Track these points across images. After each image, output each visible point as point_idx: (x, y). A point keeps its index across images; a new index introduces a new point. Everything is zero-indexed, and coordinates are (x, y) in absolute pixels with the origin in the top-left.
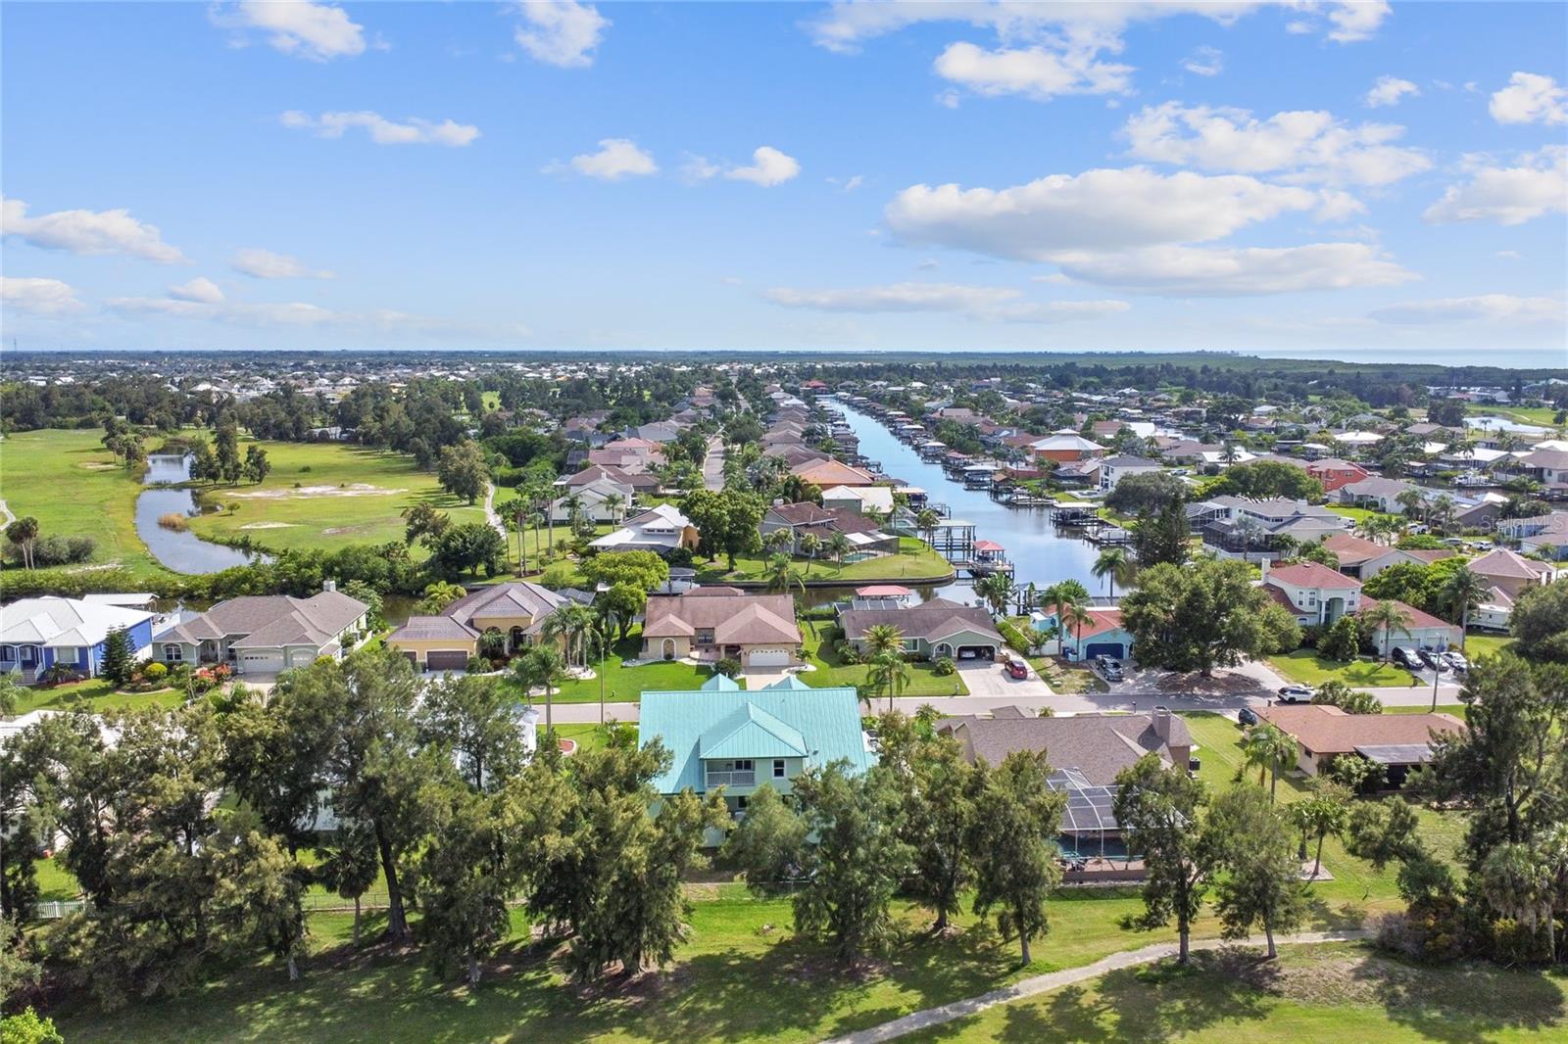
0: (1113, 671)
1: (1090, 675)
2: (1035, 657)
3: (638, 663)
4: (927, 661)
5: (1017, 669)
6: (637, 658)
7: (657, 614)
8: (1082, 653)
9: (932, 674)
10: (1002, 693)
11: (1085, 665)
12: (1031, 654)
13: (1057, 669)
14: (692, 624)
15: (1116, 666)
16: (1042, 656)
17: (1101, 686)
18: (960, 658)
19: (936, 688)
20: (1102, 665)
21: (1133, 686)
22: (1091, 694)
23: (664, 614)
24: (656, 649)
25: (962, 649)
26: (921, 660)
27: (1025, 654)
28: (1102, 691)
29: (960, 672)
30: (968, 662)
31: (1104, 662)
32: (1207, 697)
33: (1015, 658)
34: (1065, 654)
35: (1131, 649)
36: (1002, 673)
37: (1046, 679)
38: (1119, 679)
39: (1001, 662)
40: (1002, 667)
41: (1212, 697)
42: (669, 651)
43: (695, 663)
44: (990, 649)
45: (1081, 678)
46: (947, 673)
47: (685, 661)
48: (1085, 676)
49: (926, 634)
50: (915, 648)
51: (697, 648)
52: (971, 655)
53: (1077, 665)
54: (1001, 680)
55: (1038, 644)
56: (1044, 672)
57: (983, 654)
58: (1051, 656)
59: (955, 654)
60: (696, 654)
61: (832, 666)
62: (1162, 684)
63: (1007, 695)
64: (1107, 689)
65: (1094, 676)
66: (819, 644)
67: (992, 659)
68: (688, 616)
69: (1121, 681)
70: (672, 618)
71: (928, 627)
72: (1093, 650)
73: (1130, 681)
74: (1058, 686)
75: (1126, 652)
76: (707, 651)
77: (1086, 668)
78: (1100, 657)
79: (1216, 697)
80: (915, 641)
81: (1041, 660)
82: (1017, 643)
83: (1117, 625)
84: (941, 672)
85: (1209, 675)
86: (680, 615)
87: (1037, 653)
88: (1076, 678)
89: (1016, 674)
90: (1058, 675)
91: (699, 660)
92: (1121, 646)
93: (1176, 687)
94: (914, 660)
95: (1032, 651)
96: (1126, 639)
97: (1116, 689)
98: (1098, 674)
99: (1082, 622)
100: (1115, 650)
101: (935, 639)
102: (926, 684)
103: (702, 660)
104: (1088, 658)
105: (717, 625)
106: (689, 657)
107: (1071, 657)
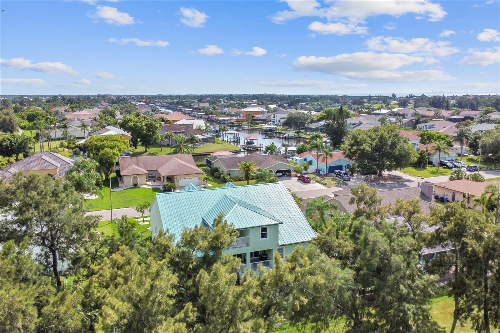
3: (120, 189)
6: (118, 187)
7: (125, 165)
8: (326, 171)
11: (329, 175)
14: (145, 168)
16: (308, 173)
18: (277, 176)
23: (129, 165)
24: (128, 181)
25: (278, 172)
30: (280, 177)
34: (319, 172)
39: (295, 177)
42: (135, 182)
43: (149, 187)
44: (289, 171)
47: (145, 186)
49: (259, 166)
51: (149, 180)
57: (286, 174)
58: (313, 173)
59: (275, 174)
60: (150, 183)
61: (219, 184)
67: (290, 175)
68: (142, 165)
70: (134, 166)
72: (332, 169)
75: (344, 169)
76: (154, 181)
86: (138, 165)
91: (152, 186)
96: (344, 163)
100: (340, 168)
103: (154, 186)
104: (329, 172)
105: (158, 168)
106: (146, 184)
107: (322, 173)
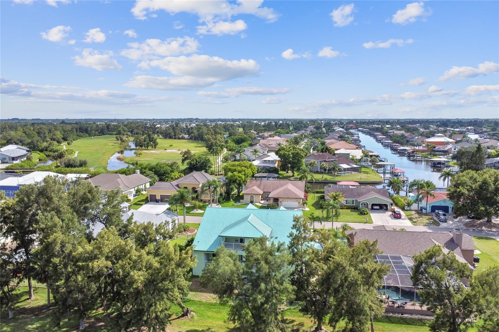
0: (442, 217)
1: (431, 219)
2: (407, 210)
3: (239, 204)
4: (357, 209)
5: (397, 214)
6: (239, 202)
7: (250, 186)
8: (429, 210)
9: (358, 214)
10: (389, 223)
11: (430, 214)
12: (406, 209)
13: (417, 215)
14: (262, 190)
15: (444, 215)
16: (410, 210)
17: (436, 223)
18: (372, 209)
19: (359, 220)
20: (438, 215)
21: (452, 224)
22: (431, 226)
23: (253, 186)
24: (247, 198)
25: (373, 205)
26: (355, 208)
27: (403, 209)
28: (436, 226)
29: (371, 214)
30: (376, 211)
31: (439, 213)
32: (489, 231)
33: (397, 209)
34: (421, 210)
35: (452, 208)
36: (390, 216)
37: (411, 219)
38: (445, 221)
39: (391, 211)
40: (391, 213)
41: (491, 231)
42: (252, 200)
43: (261, 205)
44: (386, 206)
45: (427, 220)
46: (365, 214)
48: (428, 219)
49: (358, 198)
50: (353, 203)
51: (264, 199)
52: (378, 207)
53: (426, 214)
54: (389, 219)
55: (409, 205)
56: (410, 217)
57: (382, 207)
58: (415, 210)
59: (370, 207)
60: (262, 202)
61: (316, 209)
62: (466, 224)
63: (390, 224)
64: (439, 225)
65: (433, 219)
66: (315, 201)
67: (387, 210)
68: (262, 187)
69: (446, 222)
70: (255, 188)
71: (359, 195)
72: (434, 208)
73: (451, 222)
74: (415, 222)
75: (450, 210)
76: (267, 201)
77: (430, 216)
78: (437, 211)
79: (494, 232)
80: (353, 201)
81: (410, 212)
82: (400, 204)
83: (445, 197)
84: (362, 213)
85: (491, 221)
86: (259, 187)
87: (408, 209)
88: (425, 219)
89: (397, 216)
90: (416, 218)
91: (263, 204)
92: (448, 207)
93: (474, 226)
94: (352, 209)
95: (406, 208)
96: (450, 204)
97: (443, 225)
98: (435, 218)
99: (429, 196)
100: (445, 209)
101: (361, 200)
102: (354, 218)
103: (264, 204)
104: (431, 212)
105: (273, 191)
106: (259, 202)
107: (424, 211)
